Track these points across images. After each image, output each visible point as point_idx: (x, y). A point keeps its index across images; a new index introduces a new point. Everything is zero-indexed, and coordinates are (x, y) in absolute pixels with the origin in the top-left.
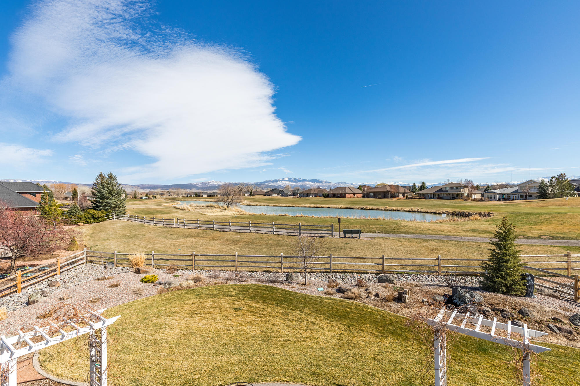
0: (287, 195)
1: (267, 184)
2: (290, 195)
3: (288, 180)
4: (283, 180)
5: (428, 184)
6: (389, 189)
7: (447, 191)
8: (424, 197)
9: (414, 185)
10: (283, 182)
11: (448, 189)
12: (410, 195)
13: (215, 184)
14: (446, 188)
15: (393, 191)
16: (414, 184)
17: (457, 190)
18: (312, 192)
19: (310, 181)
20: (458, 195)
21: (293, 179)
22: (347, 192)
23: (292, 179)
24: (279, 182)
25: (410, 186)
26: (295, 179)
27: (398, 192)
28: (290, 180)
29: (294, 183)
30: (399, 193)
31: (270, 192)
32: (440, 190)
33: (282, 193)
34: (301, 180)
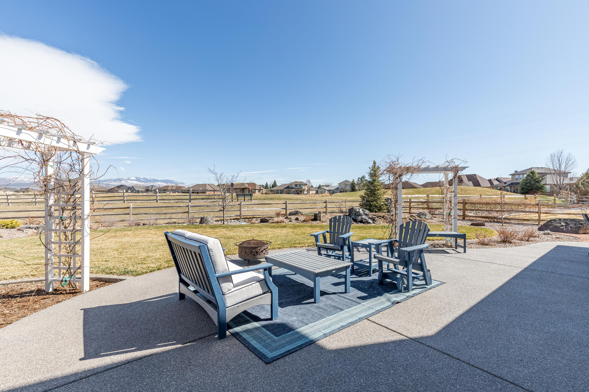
0: (138, 192)
2: (142, 192)
3: (135, 179)
4: (129, 179)
5: (278, 184)
6: (247, 186)
7: (293, 188)
8: (276, 192)
9: (267, 185)
10: (128, 181)
11: (293, 186)
12: (264, 191)
14: (292, 185)
15: (250, 188)
16: (267, 183)
17: (300, 187)
18: (169, 188)
19: (161, 181)
20: (301, 191)
21: (142, 179)
22: (207, 188)
23: (140, 178)
24: (123, 181)
25: (263, 185)
26: (144, 178)
27: (254, 188)
28: (138, 179)
29: (143, 183)
30: (255, 190)
31: (117, 189)
32: (288, 187)
33: (132, 189)
34: (151, 180)
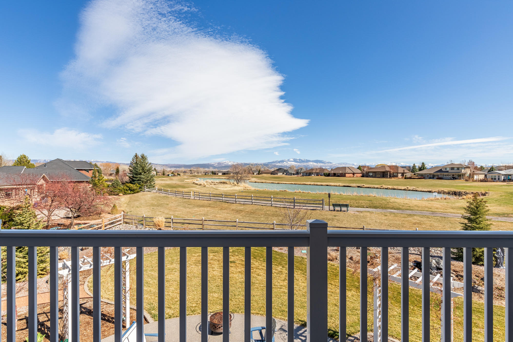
0: (291, 174)
1: (274, 164)
2: (294, 174)
3: (293, 160)
4: (289, 160)
5: (428, 165)
6: (388, 169)
7: (448, 172)
8: (423, 177)
9: (414, 166)
10: (288, 162)
11: (448, 169)
12: (409, 175)
13: (229, 164)
14: (446, 169)
15: (392, 171)
16: (414, 164)
17: (458, 171)
18: (314, 171)
19: (313, 161)
20: (460, 176)
21: (298, 160)
22: (346, 172)
23: (296, 159)
24: (285, 162)
25: (410, 167)
26: (300, 160)
27: (397, 172)
28: (295, 161)
29: (299, 164)
30: (398, 173)
31: (276, 172)
32: (441, 171)
33: (287, 172)
34: (305, 161)
